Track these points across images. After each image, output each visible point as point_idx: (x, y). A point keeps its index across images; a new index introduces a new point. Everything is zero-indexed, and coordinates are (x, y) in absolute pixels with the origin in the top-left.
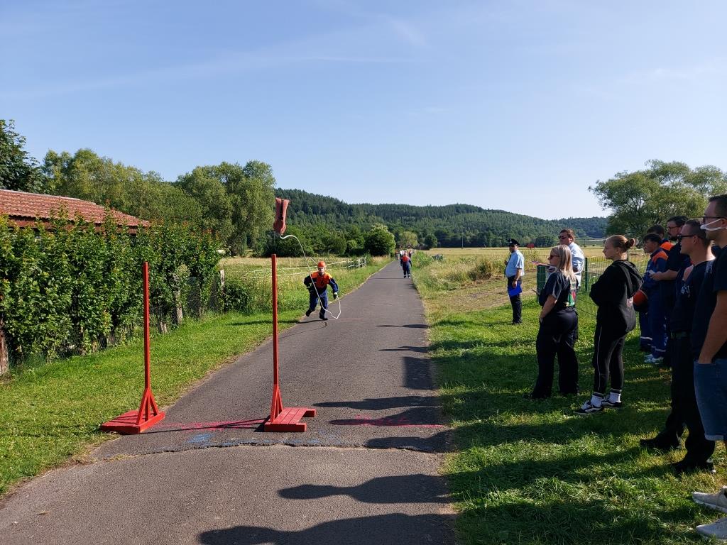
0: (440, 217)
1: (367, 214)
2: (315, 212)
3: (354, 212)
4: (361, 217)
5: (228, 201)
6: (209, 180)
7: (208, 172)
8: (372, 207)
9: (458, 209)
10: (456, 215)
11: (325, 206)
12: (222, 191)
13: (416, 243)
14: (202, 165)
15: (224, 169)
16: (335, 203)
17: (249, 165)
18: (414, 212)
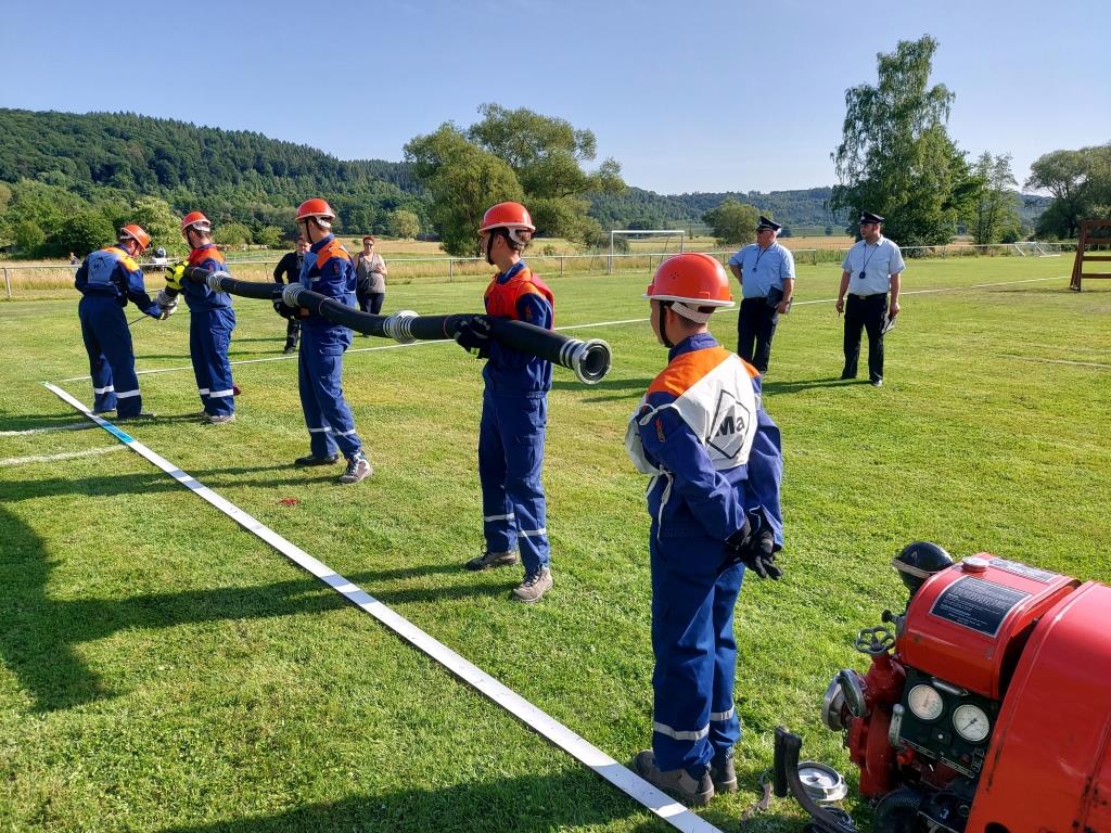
2: (276, 173)
13: (416, 230)
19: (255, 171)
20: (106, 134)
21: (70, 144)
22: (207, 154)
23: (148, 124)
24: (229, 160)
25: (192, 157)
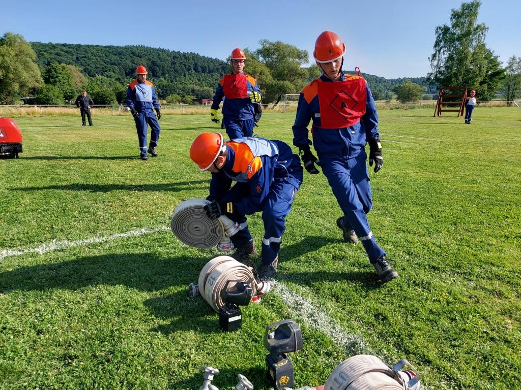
19: (194, 71)
20: (132, 55)
21: (117, 60)
22: (174, 63)
23: (150, 50)
24: (183, 66)
25: (167, 65)
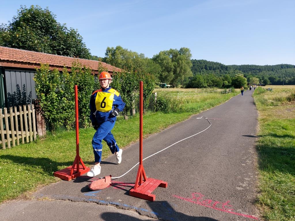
0: (272, 70)
1: (234, 69)
2: (210, 69)
3: (228, 69)
4: (231, 71)
5: (172, 65)
6: (165, 56)
7: (165, 53)
8: (237, 66)
9: (282, 66)
10: (280, 69)
11: (215, 66)
12: (170, 60)
13: (258, 83)
14: (162, 51)
15: (171, 52)
16: (220, 65)
17: (181, 49)
18: (258, 68)
